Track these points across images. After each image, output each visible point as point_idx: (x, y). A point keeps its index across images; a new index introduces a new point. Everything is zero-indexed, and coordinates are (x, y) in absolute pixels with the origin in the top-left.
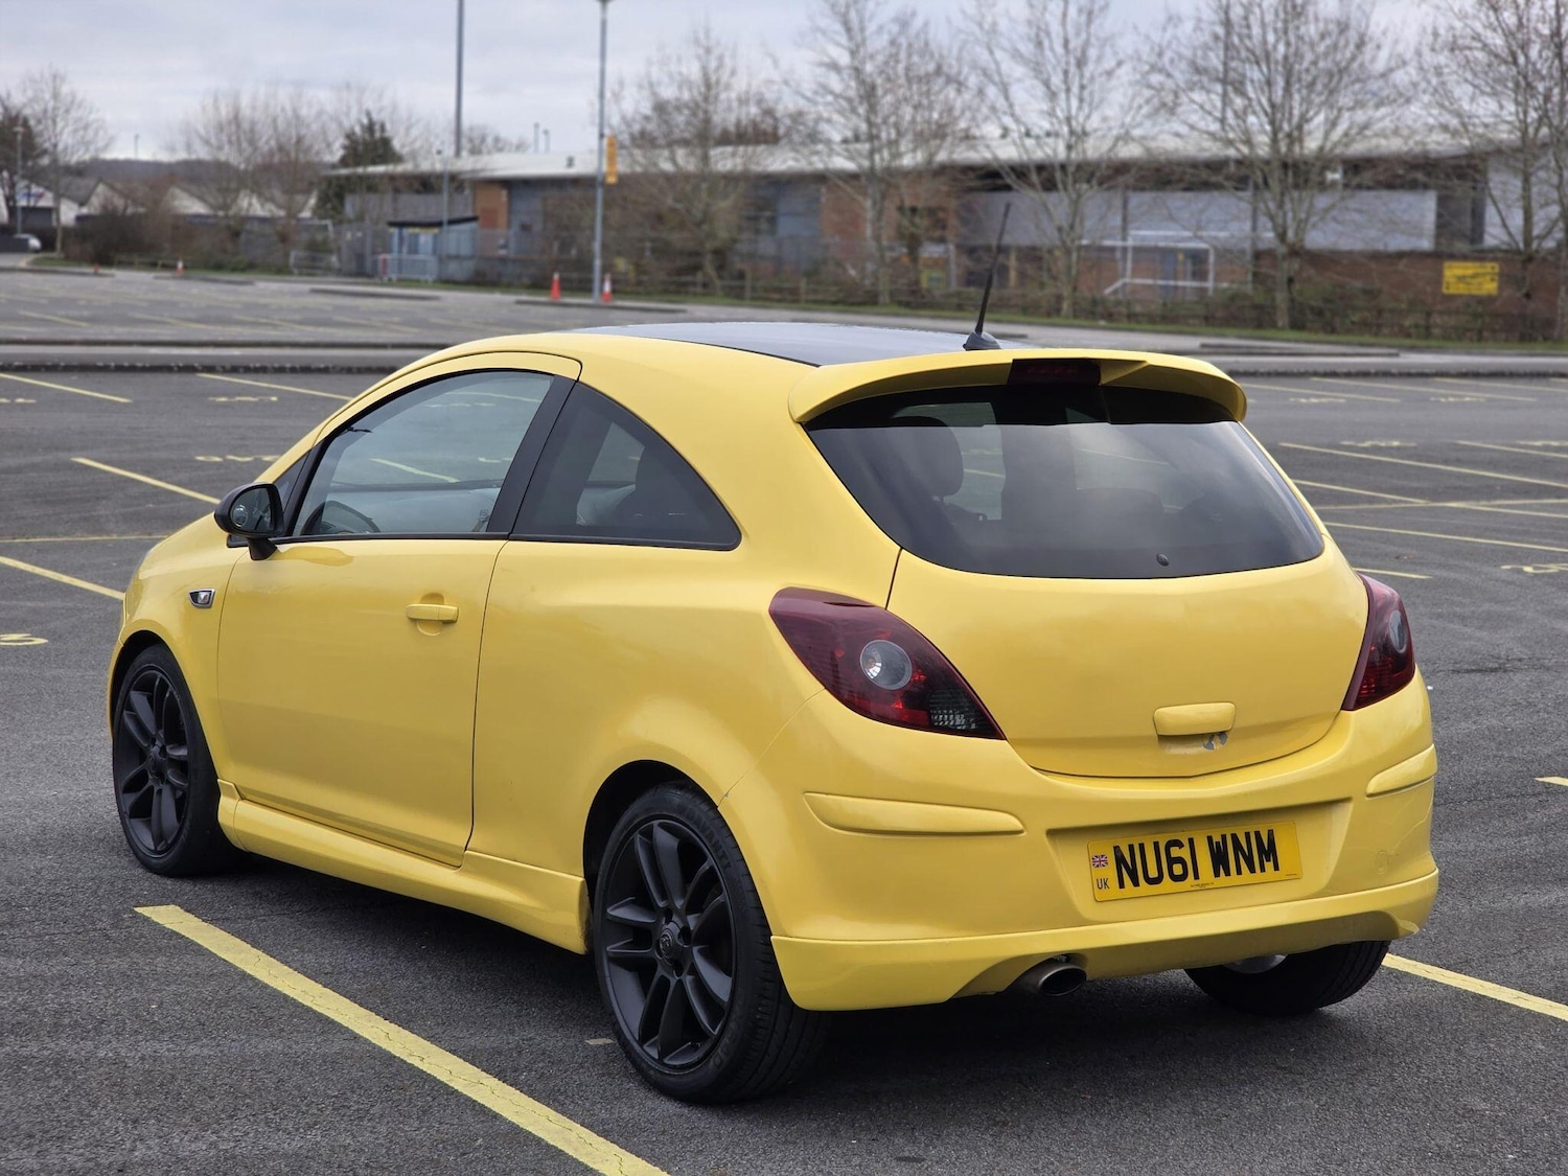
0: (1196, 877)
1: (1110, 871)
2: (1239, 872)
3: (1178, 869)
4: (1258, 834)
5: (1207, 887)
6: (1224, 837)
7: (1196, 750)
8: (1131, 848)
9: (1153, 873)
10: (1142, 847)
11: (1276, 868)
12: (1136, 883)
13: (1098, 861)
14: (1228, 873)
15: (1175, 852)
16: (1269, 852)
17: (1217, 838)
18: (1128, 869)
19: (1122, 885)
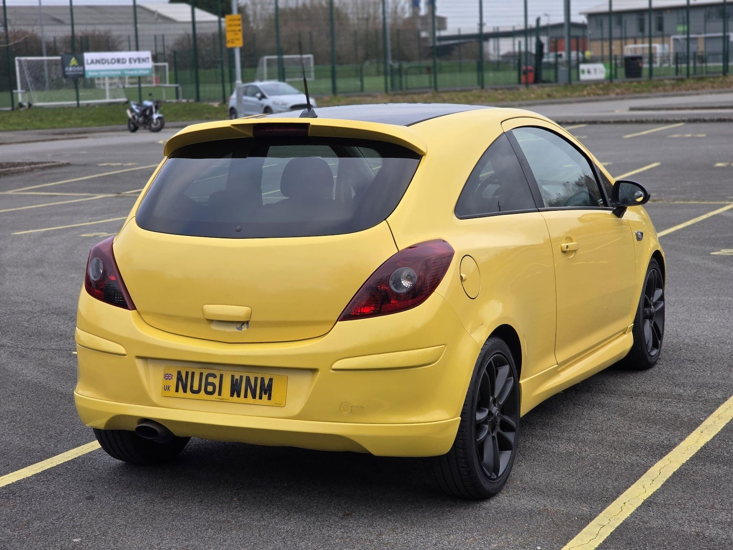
0: (220, 394)
1: (173, 382)
2: (246, 397)
3: (210, 389)
4: (263, 380)
5: (224, 401)
6: (241, 377)
7: (233, 329)
8: (187, 373)
9: (196, 387)
10: (193, 374)
11: (269, 398)
12: (185, 391)
13: (167, 377)
14: (239, 396)
15: (211, 380)
16: (267, 390)
17: (237, 377)
18: (183, 383)
19: (177, 391)
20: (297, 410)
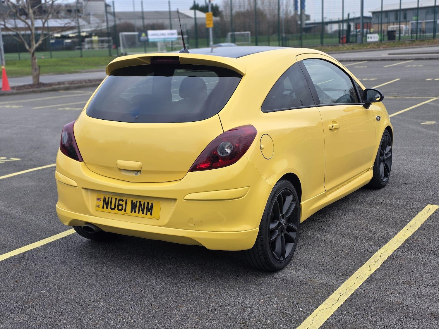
0: (125, 211)
1: (101, 203)
2: (139, 213)
3: (120, 207)
4: (148, 203)
5: (127, 214)
6: (137, 202)
7: (132, 175)
8: (109, 198)
9: (113, 206)
10: (112, 198)
11: (151, 214)
12: (107, 208)
13: (99, 200)
14: (135, 212)
15: (121, 202)
16: (150, 209)
17: (134, 201)
18: (106, 204)
19: (103, 208)
20: (166, 222)
